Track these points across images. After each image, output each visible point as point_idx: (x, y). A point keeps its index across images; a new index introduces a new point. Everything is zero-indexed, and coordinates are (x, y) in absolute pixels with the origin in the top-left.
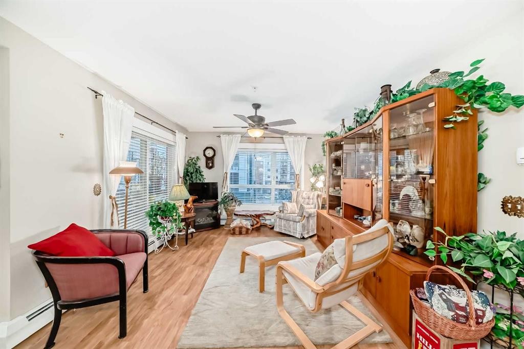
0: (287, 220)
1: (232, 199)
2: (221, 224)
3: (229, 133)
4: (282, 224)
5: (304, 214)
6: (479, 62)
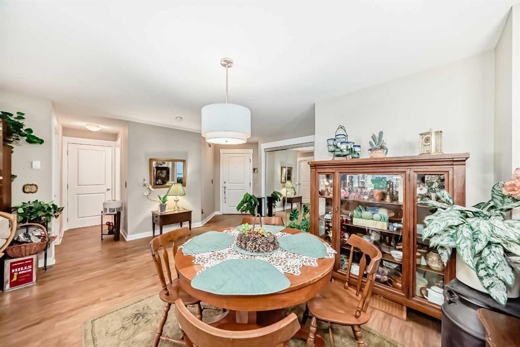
6: (23, 114)
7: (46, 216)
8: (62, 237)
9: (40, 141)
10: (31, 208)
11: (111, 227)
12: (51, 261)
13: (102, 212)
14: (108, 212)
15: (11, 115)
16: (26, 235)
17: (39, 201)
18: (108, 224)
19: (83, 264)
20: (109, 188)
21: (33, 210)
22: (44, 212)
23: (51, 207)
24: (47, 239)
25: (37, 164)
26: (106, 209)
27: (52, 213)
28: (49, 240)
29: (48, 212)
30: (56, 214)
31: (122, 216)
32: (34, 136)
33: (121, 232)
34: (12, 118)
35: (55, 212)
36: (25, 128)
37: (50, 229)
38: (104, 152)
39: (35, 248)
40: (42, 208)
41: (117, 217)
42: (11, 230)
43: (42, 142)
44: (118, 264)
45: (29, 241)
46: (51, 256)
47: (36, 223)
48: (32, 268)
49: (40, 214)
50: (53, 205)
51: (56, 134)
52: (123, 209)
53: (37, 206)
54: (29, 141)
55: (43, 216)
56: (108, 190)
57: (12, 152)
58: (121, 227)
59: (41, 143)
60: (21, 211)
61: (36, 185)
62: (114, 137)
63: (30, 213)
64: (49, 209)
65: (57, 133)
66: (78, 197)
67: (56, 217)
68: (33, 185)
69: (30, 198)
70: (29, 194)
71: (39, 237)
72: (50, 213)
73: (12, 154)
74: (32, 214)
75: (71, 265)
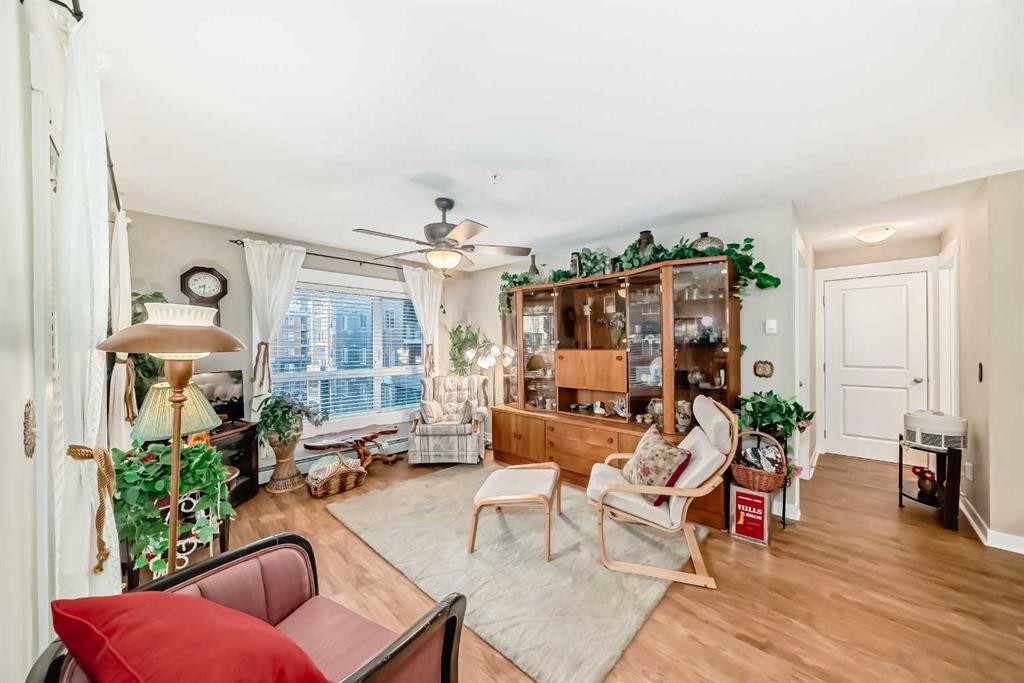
0: (441, 435)
1: (299, 412)
2: (261, 481)
3: (270, 239)
4: (431, 445)
5: (475, 417)
6: (751, 240)
7: (783, 423)
8: (814, 465)
9: (775, 282)
10: (763, 405)
11: (928, 482)
12: (794, 513)
13: (901, 438)
14: (918, 442)
15: (737, 246)
16: (755, 452)
17: (774, 393)
18: (921, 473)
19: (856, 554)
20: (919, 378)
21: (766, 409)
22: (782, 415)
23: (792, 408)
24: (785, 470)
25: (772, 325)
26: (911, 435)
27: (793, 420)
28: (789, 472)
29: (787, 417)
30: (800, 424)
31: (966, 464)
32: (766, 275)
33: (961, 506)
34: (739, 251)
35: (798, 420)
36: (754, 264)
37: (792, 451)
38: (904, 289)
39: (767, 481)
40: (777, 408)
41: (950, 461)
42: (732, 441)
43: (777, 282)
44: (954, 615)
45: (759, 465)
46: (793, 502)
47: (768, 433)
48: (762, 516)
49: (776, 418)
50: (796, 405)
51: (800, 266)
52: (969, 444)
53: (771, 402)
54: (761, 286)
55: (779, 423)
56: (917, 381)
57: (741, 307)
58: (961, 493)
59: (776, 286)
60: (749, 407)
61: (770, 364)
62: (936, 242)
63: (761, 412)
64: (789, 412)
65: (802, 264)
66: (845, 391)
67: (802, 429)
68: (766, 362)
69: (764, 386)
70: (762, 378)
71: (773, 462)
72: (791, 421)
73: (741, 311)
74: (764, 415)
75: (827, 542)
